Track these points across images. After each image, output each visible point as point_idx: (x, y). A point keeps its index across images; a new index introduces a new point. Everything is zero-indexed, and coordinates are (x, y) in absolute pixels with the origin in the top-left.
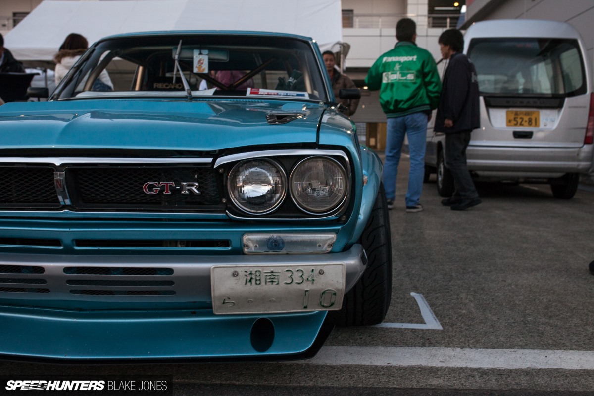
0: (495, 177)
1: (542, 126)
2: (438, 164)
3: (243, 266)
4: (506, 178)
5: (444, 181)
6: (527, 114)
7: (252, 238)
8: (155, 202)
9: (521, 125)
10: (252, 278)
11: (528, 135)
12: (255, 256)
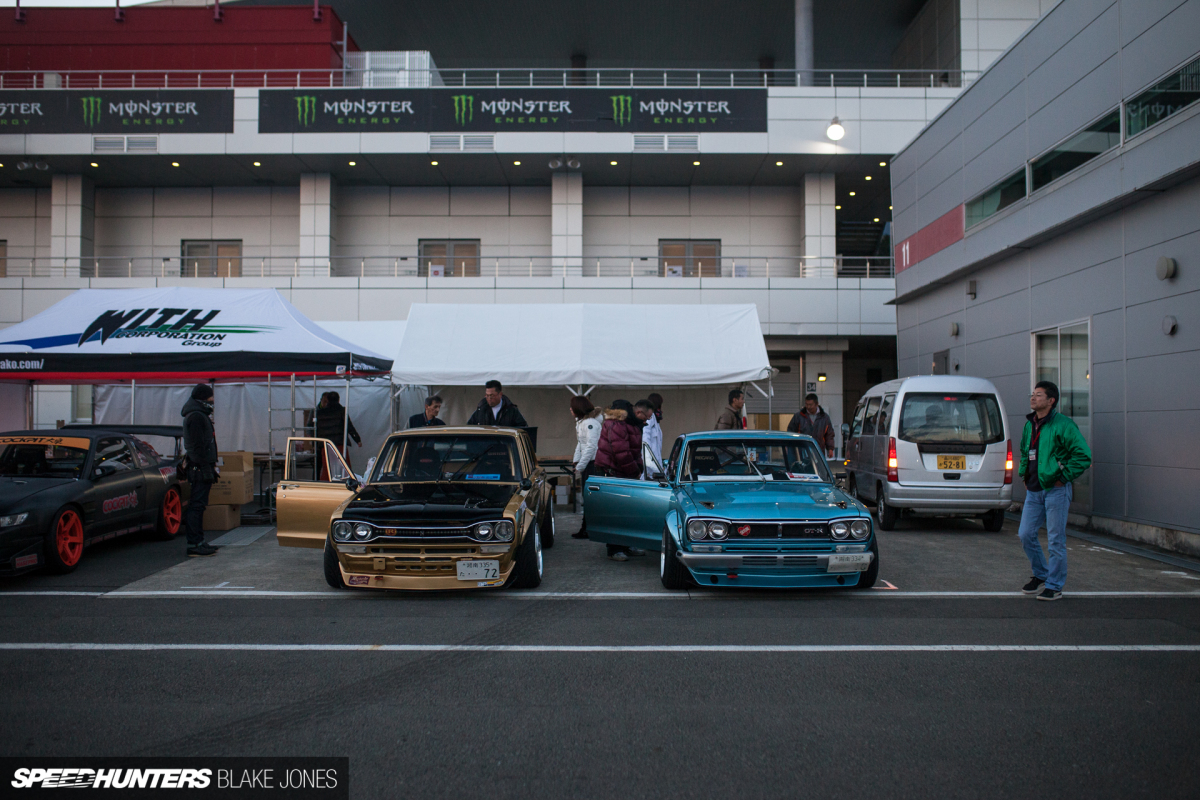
0: (929, 513)
1: (968, 469)
2: (878, 499)
3: (839, 555)
4: (940, 514)
5: (884, 516)
6: (955, 458)
7: (840, 547)
8: (808, 536)
9: (950, 467)
10: (842, 559)
11: (956, 477)
12: (839, 553)
